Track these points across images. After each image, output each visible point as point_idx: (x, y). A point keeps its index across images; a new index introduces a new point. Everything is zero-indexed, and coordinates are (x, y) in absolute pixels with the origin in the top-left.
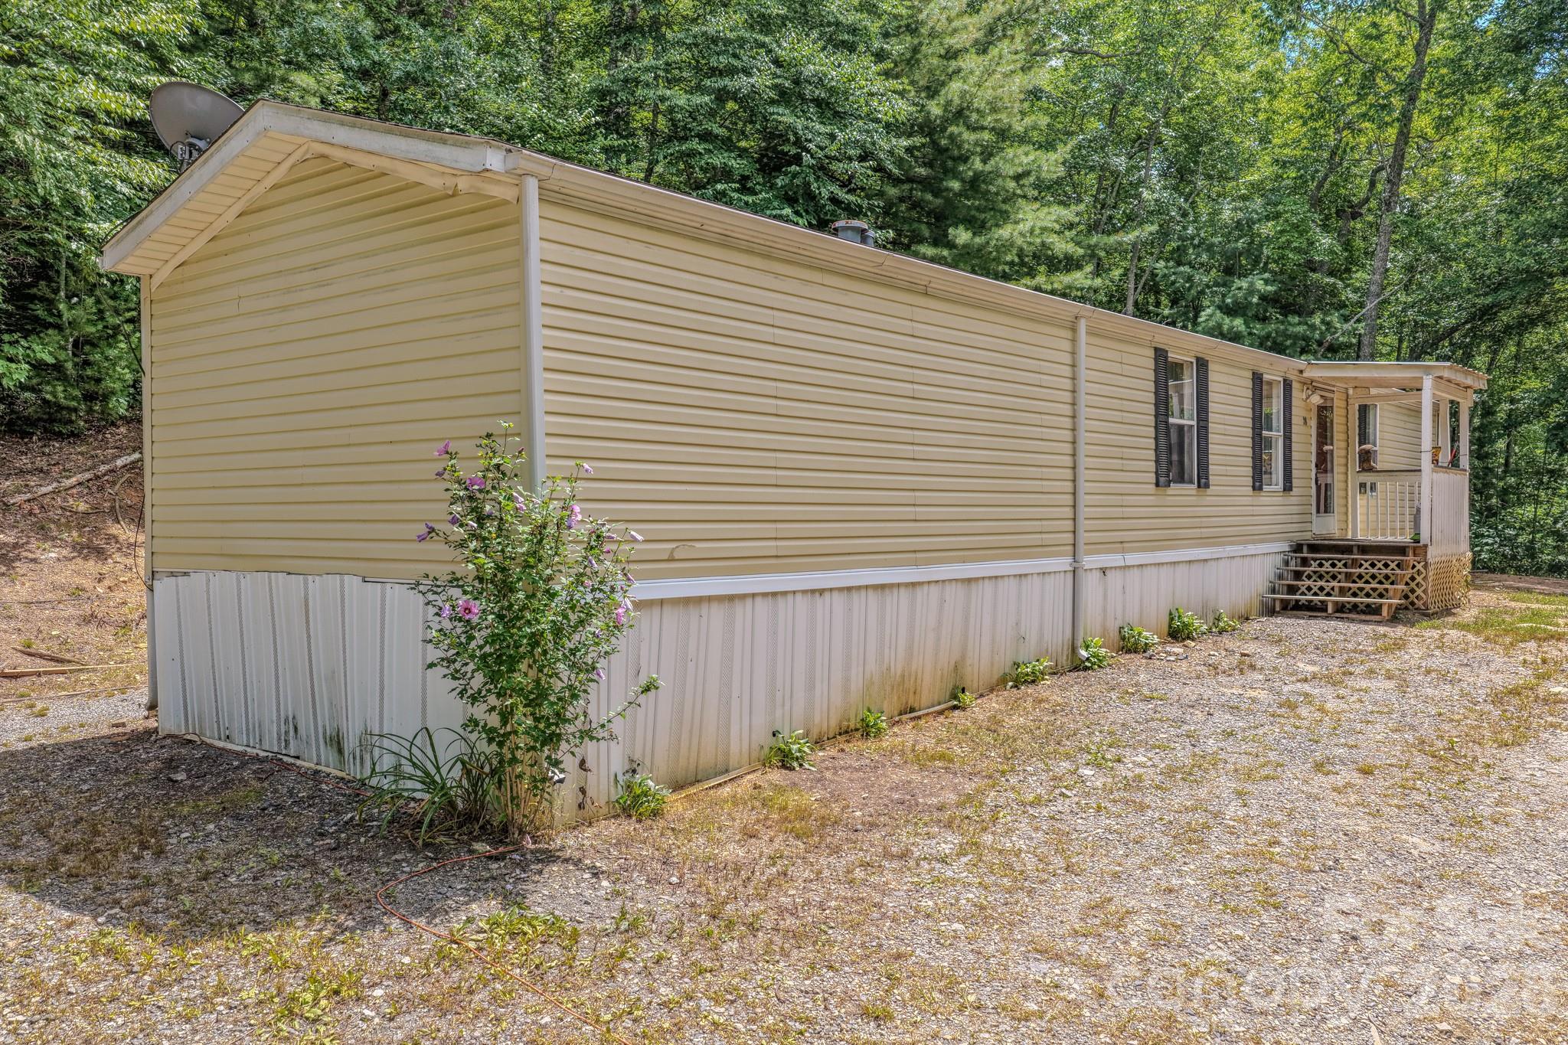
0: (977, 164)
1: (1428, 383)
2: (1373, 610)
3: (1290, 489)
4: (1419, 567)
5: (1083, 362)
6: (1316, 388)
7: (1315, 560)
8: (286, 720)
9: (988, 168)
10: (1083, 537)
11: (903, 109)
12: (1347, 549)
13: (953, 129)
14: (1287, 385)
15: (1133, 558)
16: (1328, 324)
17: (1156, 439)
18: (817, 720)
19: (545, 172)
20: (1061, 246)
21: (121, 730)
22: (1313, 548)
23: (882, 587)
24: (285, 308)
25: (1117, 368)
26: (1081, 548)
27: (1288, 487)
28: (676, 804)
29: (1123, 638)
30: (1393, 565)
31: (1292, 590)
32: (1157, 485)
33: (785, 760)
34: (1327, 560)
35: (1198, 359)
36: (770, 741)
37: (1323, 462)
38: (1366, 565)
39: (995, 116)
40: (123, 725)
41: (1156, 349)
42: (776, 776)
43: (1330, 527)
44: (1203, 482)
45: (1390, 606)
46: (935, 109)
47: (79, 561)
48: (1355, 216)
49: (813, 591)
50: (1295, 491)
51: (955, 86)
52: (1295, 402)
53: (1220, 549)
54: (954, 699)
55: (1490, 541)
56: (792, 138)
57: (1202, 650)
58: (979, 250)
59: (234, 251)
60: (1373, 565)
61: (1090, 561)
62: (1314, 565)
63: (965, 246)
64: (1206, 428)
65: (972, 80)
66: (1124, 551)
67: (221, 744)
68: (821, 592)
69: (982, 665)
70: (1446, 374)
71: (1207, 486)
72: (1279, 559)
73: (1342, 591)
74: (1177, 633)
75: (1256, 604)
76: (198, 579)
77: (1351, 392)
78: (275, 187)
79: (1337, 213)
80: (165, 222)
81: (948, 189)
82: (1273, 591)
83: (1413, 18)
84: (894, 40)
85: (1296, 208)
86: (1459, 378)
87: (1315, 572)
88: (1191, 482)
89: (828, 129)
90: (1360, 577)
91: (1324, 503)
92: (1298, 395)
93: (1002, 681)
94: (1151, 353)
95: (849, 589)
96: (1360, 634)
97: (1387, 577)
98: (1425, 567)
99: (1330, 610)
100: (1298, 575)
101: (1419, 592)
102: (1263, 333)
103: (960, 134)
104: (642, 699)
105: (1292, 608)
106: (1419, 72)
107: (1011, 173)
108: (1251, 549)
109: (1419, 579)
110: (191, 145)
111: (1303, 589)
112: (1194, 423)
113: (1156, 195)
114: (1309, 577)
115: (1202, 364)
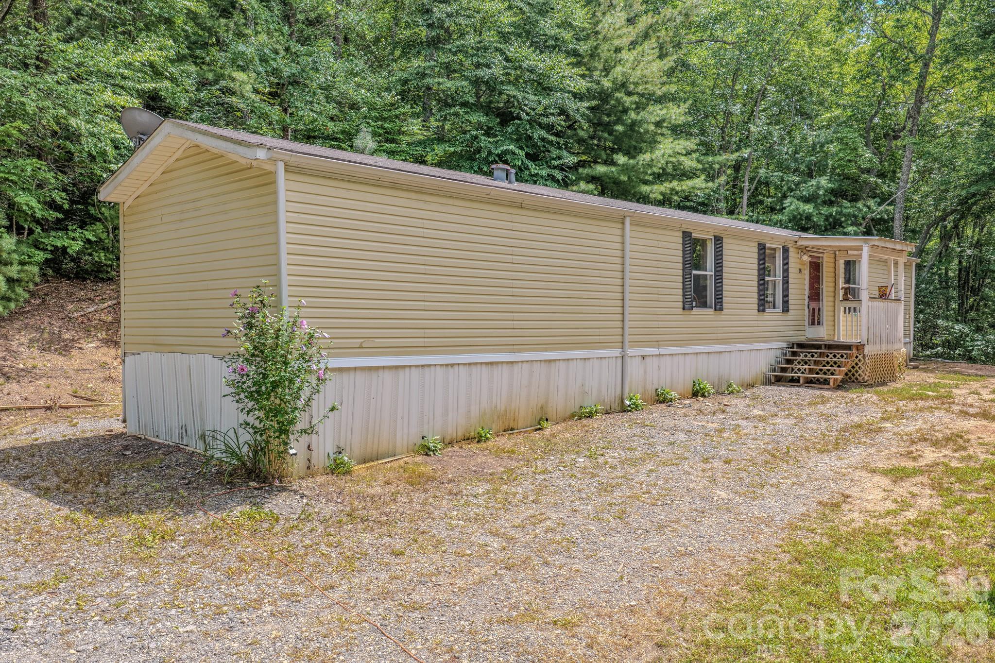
0: (633, 115)
1: (866, 249)
2: (826, 382)
3: (788, 311)
4: (860, 357)
5: (628, 240)
6: (809, 251)
7: (802, 352)
8: (182, 426)
9: (639, 118)
10: (627, 338)
11: (583, 85)
12: (819, 347)
13: (618, 95)
14: (786, 250)
15: (664, 350)
17: (683, 283)
18: (450, 431)
19: (287, 158)
20: (689, 163)
21: (110, 433)
22: (801, 346)
23: (491, 363)
24: (181, 221)
25: (656, 243)
26: (627, 344)
27: (786, 309)
28: (359, 469)
29: (658, 395)
30: (838, 356)
31: (783, 370)
32: (684, 309)
33: (427, 451)
34: (809, 353)
35: (715, 237)
36: (421, 441)
37: (815, 295)
38: (831, 356)
39: (645, 86)
40: (112, 431)
41: (683, 232)
42: (419, 459)
43: (821, 333)
44: (719, 306)
45: (835, 380)
46: (607, 84)
47: (105, 348)
48: (896, 138)
49: (447, 365)
50: (791, 312)
51: (619, 69)
52: (791, 259)
53: (732, 346)
54: (539, 423)
55: (979, 343)
56: (516, 103)
57: (709, 404)
59: (160, 191)
60: (835, 356)
61: (630, 352)
62: (802, 357)
63: (623, 165)
64: (721, 276)
65: (628, 65)
66: (659, 346)
67: (154, 439)
68: (452, 365)
69: (559, 405)
70: (876, 243)
71: (721, 309)
72: (778, 353)
73: (811, 371)
74: (697, 393)
75: (761, 378)
76: (144, 356)
77: (837, 252)
78: (177, 160)
79: (885, 135)
80: (127, 177)
81: (616, 131)
82: (774, 371)
84: (582, 43)
86: (890, 245)
87: (803, 360)
88: (711, 307)
89: (536, 98)
90: (828, 363)
91: (815, 319)
92: (792, 254)
93: (572, 416)
94: (681, 234)
95: (470, 364)
96: (807, 394)
97: (835, 363)
98: (864, 357)
99: (801, 382)
100: (789, 362)
101: (860, 372)
102: (827, 213)
103: (622, 98)
105: (778, 380)
106: (931, 48)
107: (653, 120)
108: (757, 346)
109: (860, 364)
110: (140, 138)
111: (796, 370)
112: (713, 273)
113: (760, 129)
114: (799, 363)
115: (718, 240)
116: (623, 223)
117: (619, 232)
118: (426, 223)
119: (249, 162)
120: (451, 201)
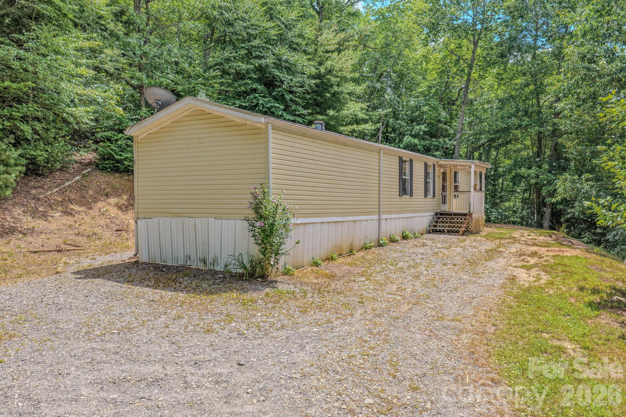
0: (336, 88)
1: (473, 166)
2: (457, 232)
3: (435, 197)
4: (470, 220)
5: (382, 161)
6: (442, 167)
7: (441, 218)
8: (187, 256)
9: (339, 90)
10: (381, 210)
11: (314, 71)
12: (450, 215)
13: (328, 76)
14: (434, 166)
15: (393, 216)
16: (445, 142)
17: (399, 182)
18: (322, 255)
19: (273, 122)
20: (361, 115)
21: (124, 262)
22: (441, 214)
23: (336, 222)
24: (188, 148)
25: (389, 163)
26: (381, 213)
27: (434, 196)
28: (296, 272)
29: (391, 238)
30: (463, 219)
31: (435, 226)
32: (400, 195)
33: (316, 264)
34: (445, 218)
35: (410, 159)
36: (312, 260)
37: (444, 188)
38: (456, 219)
39: (341, 73)
41: (399, 157)
42: (315, 268)
43: (445, 208)
44: (411, 195)
45: (462, 230)
46: (323, 70)
48: (453, 104)
49: (321, 223)
50: (436, 197)
51: (329, 63)
52: (436, 171)
53: (415, 214)
54: (351, 252)
55: (495, 214)
56: (279, 80)
57: (411, 242)
58: (336, 117)
59: (169, 132)
60: (458, 219)
61: (383, 216)
62: (441, 219)
63: (332, 116)
64: (412, 179)
65: (335, 61)
66: (391, 214)
68: (323, 223)
69: (358, 244)
70: (478, 164)
71: (412, 196)
72: (431, 217)
73: (449, 227)
74: (405, 238)
75: (425, 231)
76: (155, 220)
77: (452, 167)
78: (185, 116)
79: (448, 103)
80: (151, 124)
81: (325, 96)
82: (430, 227)
83: (472, 41)
84: (309, 47)
85: (434, 102)
86: (482, 165)
87: (441, 221)
88: (408, 195)
89: (291, 77)
90: (454, 223)
91: (444, 202)
92: (437, 168)
93: (362, 249)
94: (398, 158)
95: (329, 222)
96: (454, 238)
97: (461, 223)
98: (472, 220)
99: (446, 232)
100: (437, 222)
101: (470, 227)
102: (424, 144)
103: (330, 79)
104: (296, 245)
105: (435, 231)
106: (473, 60)
107: (347, 92)
108: (424, 214)
109: (470, 223)
110: (157, 103)
111: (438, 226)
112: (409, 178)
113: (390, 97)
114: (440, 223)
115: (411, 161)
116: (379, 153)
117: (377, 157)
118: (315, 153)
119: (244, 121)
120: (322, 142)
